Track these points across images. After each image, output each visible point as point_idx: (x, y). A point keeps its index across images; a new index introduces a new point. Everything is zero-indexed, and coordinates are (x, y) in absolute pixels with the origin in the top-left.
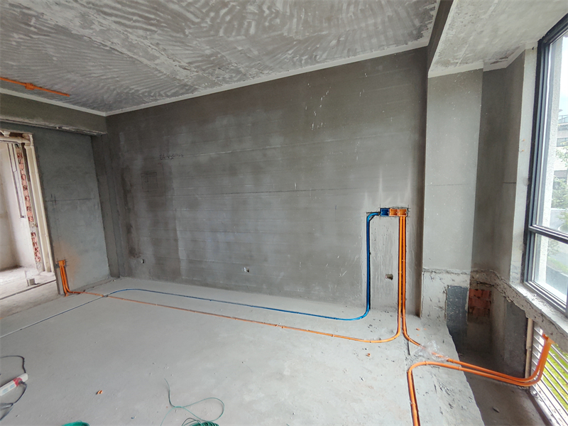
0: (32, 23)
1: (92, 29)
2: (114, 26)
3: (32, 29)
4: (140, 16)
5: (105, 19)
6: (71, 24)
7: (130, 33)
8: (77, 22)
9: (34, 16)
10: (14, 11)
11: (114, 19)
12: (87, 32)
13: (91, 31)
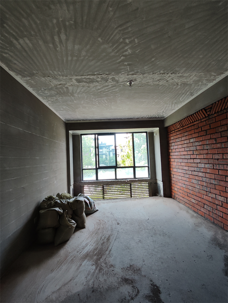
0: (128, 67)
1: (110, 79)
2: (107, 84)
3: (126, 63)
4: (106, 92)
5: (112, 85)
6: (117, 77)
7: (100, 85)
8: (117, 79)
9: (129, 72)
10: (136, 70)
11: (110, 86)
12: (110, 77)
13: (110, 78)
